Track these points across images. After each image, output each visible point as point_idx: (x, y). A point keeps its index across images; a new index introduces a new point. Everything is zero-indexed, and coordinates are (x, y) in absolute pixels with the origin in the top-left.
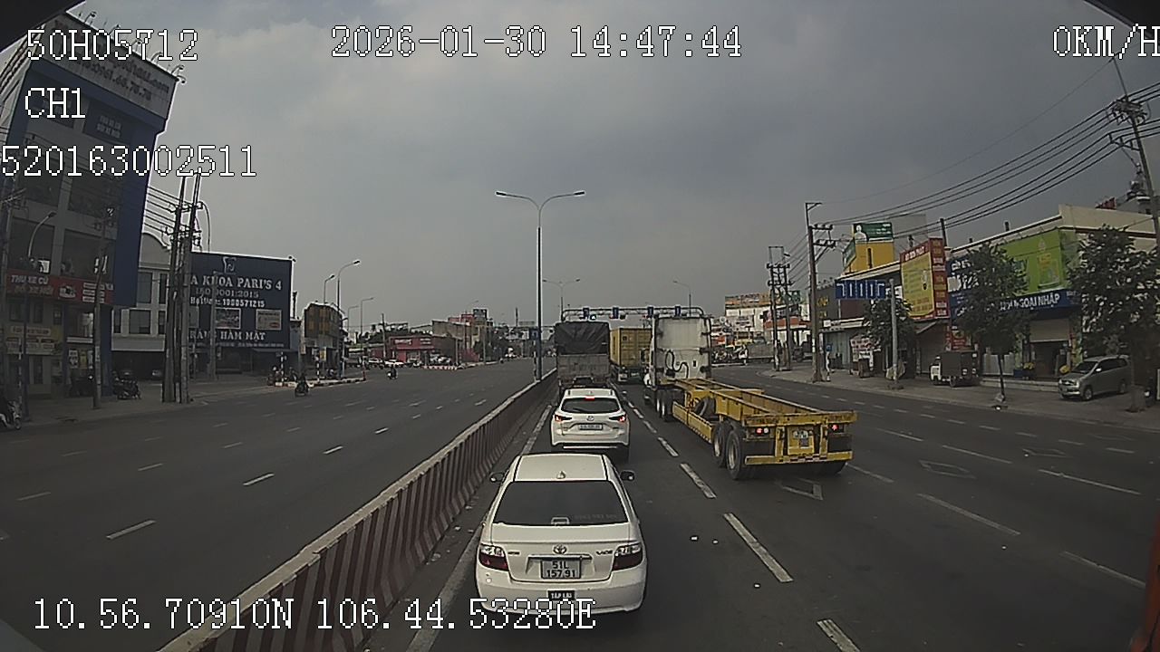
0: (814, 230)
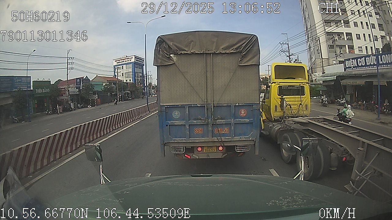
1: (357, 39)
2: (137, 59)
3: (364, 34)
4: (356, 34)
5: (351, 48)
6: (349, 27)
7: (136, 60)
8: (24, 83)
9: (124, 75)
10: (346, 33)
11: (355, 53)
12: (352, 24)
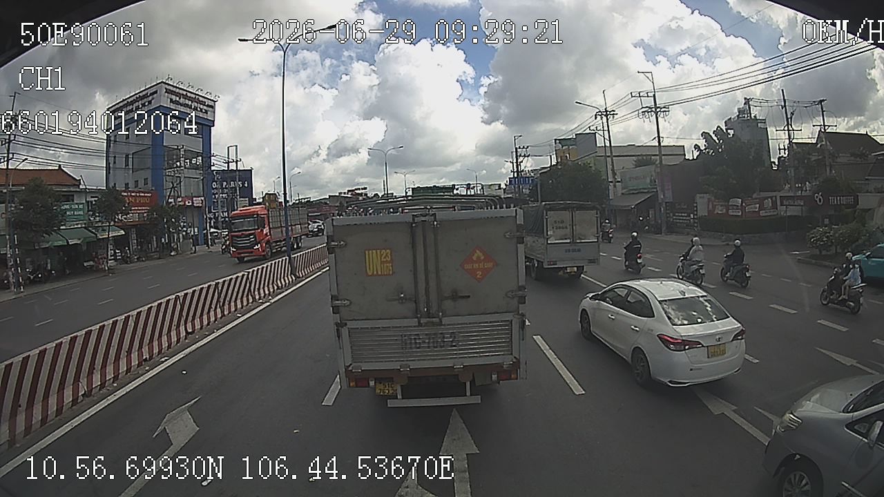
0: (518, 150)
2: (174, 98)
7: (171, 101)
9: (130, 163)
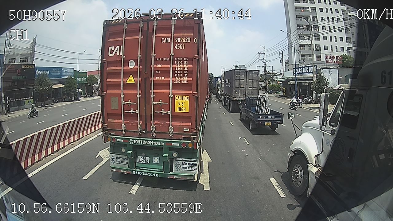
1: (325, 50)
3: (332, 46)
4: (324, 46)
5: (319, 57)
6: (319, 40)
8: (69, 73)
10: (315, 45)
11: (322, 61)
12: (321, 37)
